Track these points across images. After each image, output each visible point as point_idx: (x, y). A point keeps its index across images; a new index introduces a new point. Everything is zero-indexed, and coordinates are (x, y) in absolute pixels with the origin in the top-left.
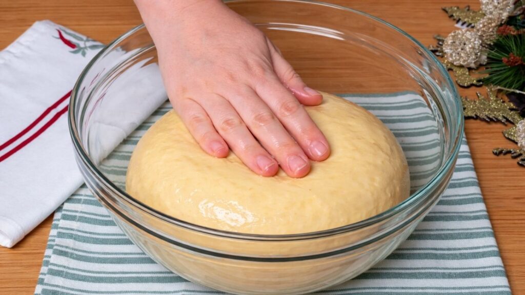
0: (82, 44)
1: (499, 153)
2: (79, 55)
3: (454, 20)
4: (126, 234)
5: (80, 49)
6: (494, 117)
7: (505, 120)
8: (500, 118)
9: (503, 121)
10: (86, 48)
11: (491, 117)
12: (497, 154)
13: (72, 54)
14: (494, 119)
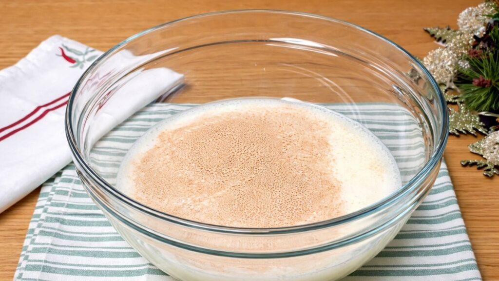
0: (81, 58)
1: (467, 165)
2: (78, 68)
3: (436, 38)
4: (119, 233)
5: (79, 62)
6: (464, 130)
7: (475, 131)
8: (470, 130)
9: (472, 133)
10: (84, 61)
11: (461, 130)
12: (464, 166)
13: (71, 69)
14: (464, 132)
